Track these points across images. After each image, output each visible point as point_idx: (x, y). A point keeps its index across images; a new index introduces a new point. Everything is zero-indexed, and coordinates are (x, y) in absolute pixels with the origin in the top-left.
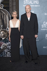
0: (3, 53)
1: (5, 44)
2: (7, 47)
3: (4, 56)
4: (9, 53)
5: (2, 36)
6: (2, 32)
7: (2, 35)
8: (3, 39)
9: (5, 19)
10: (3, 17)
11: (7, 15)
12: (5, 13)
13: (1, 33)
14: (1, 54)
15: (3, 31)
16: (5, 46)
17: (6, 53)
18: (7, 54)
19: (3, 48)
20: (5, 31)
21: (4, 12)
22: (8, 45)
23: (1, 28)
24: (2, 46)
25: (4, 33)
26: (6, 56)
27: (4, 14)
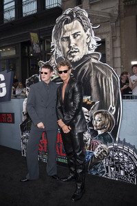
0: (99, 166)
1: (104, 146)
2: (109, 153)
3: (101, 175)
4: (113, 169)
5: (96, 126)
6: (97, 115)
7: (98, 123)
8: (100, 132)
9: (104, 87)
10: (100, 82)
11: (110, 76)
12: (106, 71)
13: (96, 118)
14: (94, 168)
15: (100, 115)
16: (104, 151)
17: (107, 167)
18: (108, 172)
19: (100, 155)
20: (106, 115)
21: (103, 68)
22: (111, 149)
23: (96, 108)
24: (97, 149)
25: (103, 119)
26: (106, 175)
27: (102, 75)
